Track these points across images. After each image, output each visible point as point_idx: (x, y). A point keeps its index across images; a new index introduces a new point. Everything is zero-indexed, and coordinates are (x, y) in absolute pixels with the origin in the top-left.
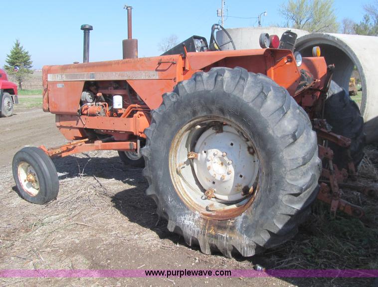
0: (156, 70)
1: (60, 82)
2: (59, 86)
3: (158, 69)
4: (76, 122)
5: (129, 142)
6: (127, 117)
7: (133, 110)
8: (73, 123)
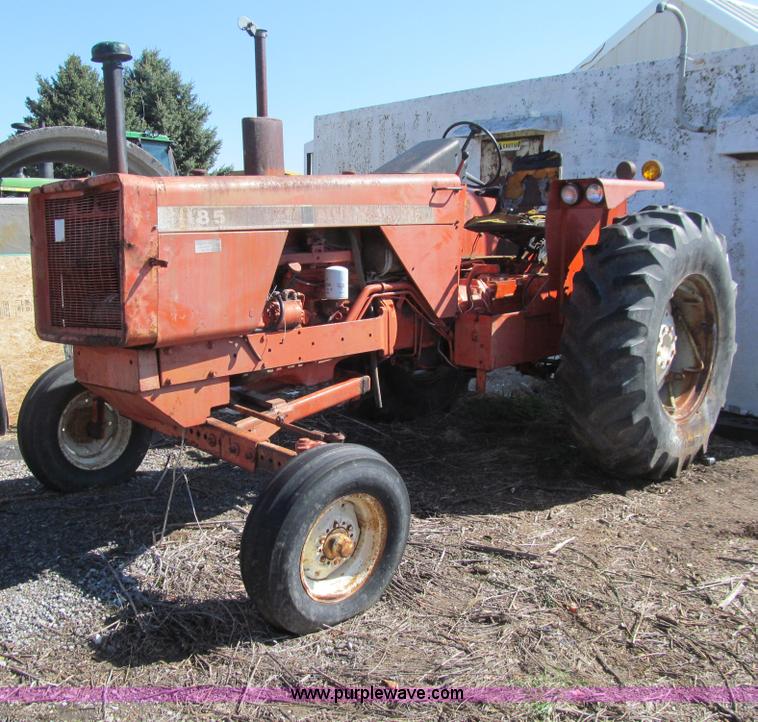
0: (431, 205)
1: (204, 235)
2: (202, 247)
3: (433, 201)
4: (227, 359)
5: (359, 380)
6: (363, 318)
7: (375, 299)
8: (220, 366)
